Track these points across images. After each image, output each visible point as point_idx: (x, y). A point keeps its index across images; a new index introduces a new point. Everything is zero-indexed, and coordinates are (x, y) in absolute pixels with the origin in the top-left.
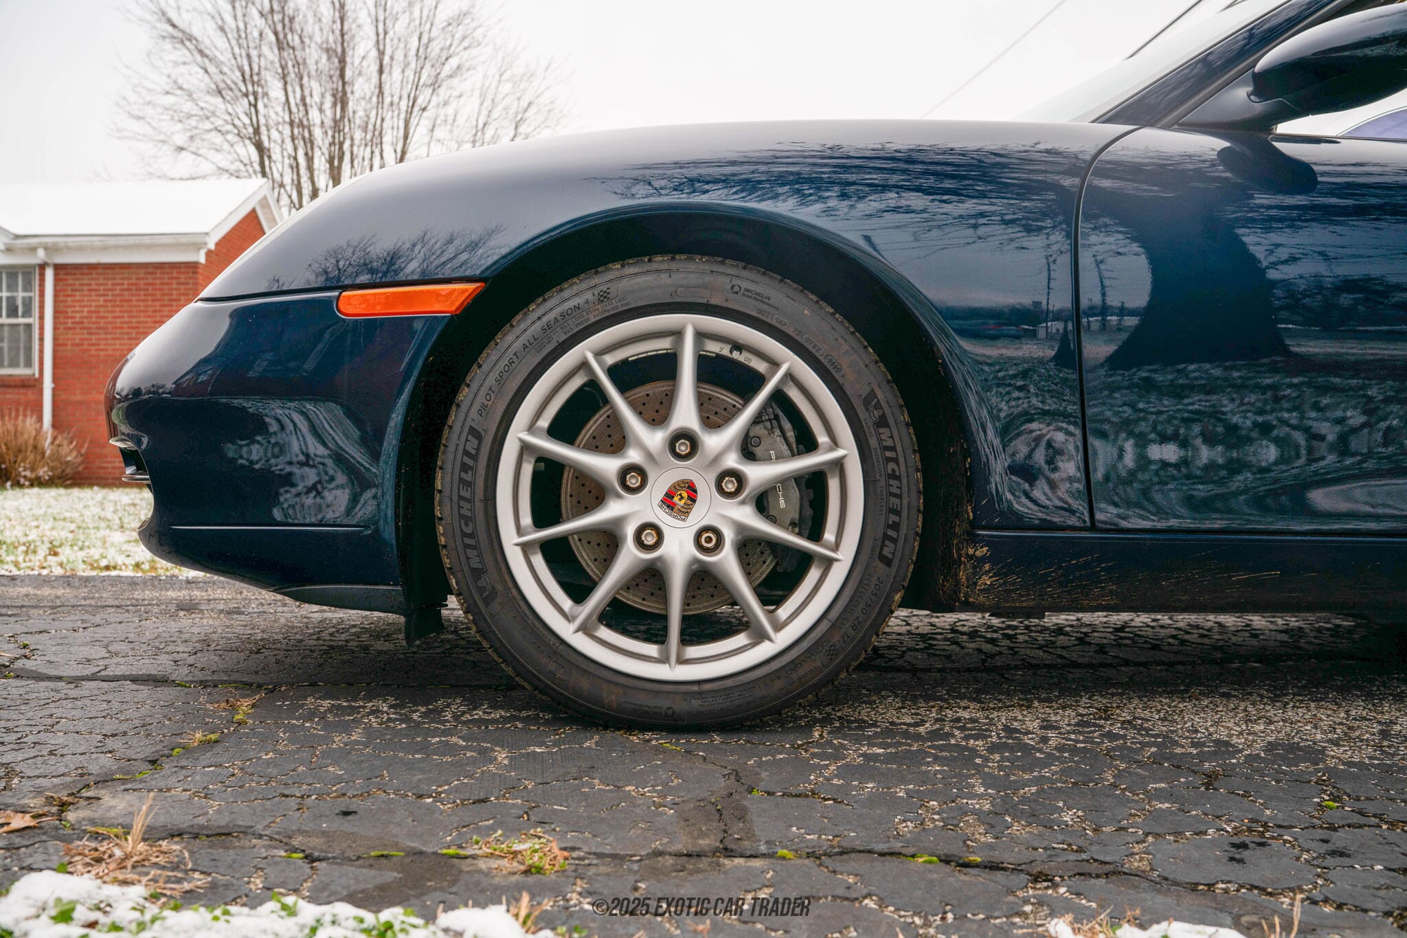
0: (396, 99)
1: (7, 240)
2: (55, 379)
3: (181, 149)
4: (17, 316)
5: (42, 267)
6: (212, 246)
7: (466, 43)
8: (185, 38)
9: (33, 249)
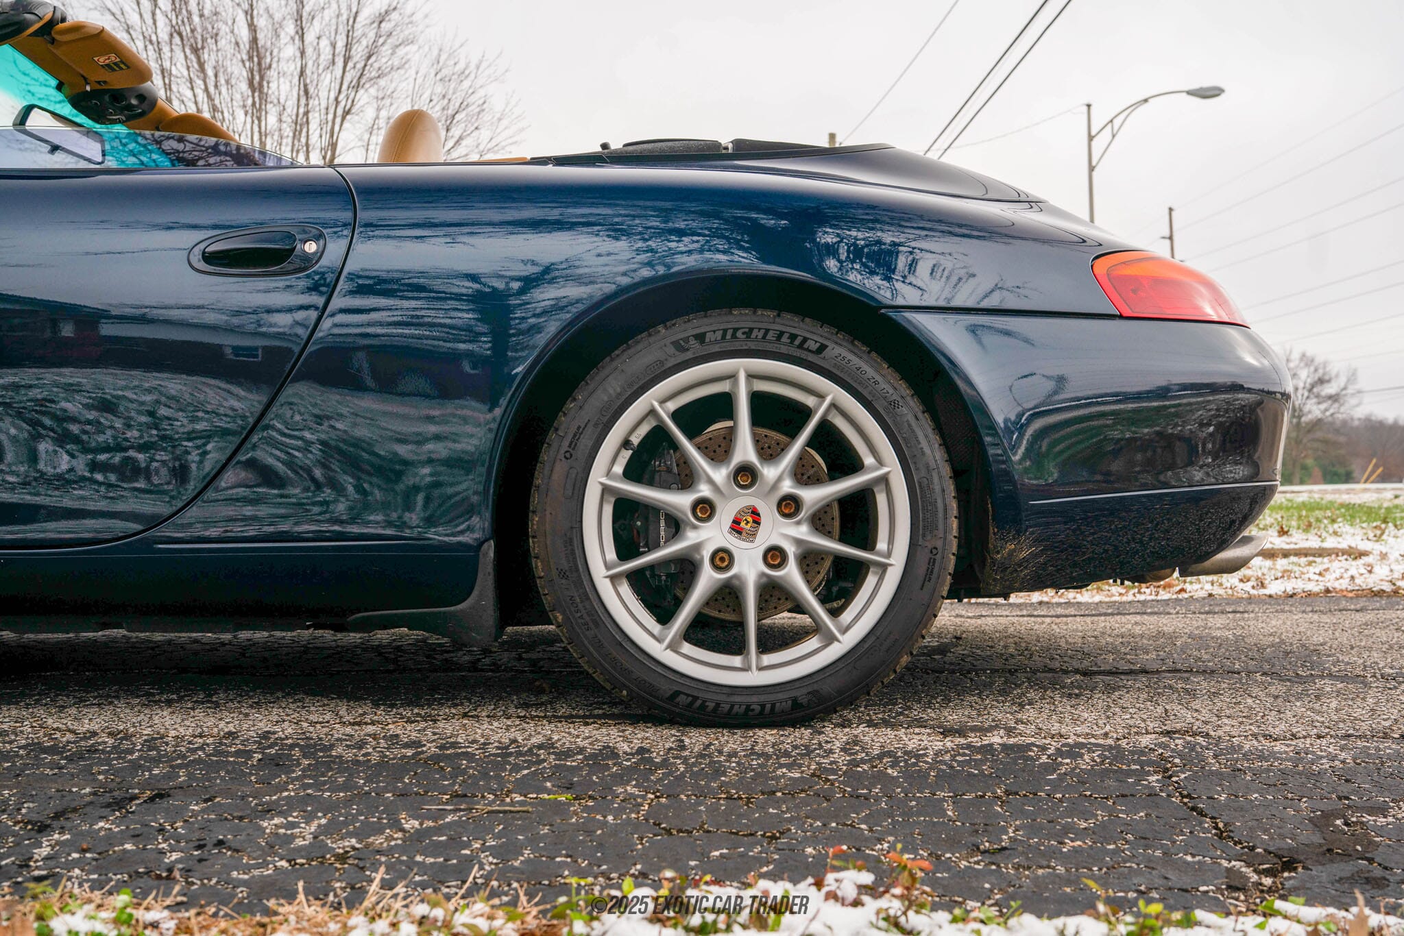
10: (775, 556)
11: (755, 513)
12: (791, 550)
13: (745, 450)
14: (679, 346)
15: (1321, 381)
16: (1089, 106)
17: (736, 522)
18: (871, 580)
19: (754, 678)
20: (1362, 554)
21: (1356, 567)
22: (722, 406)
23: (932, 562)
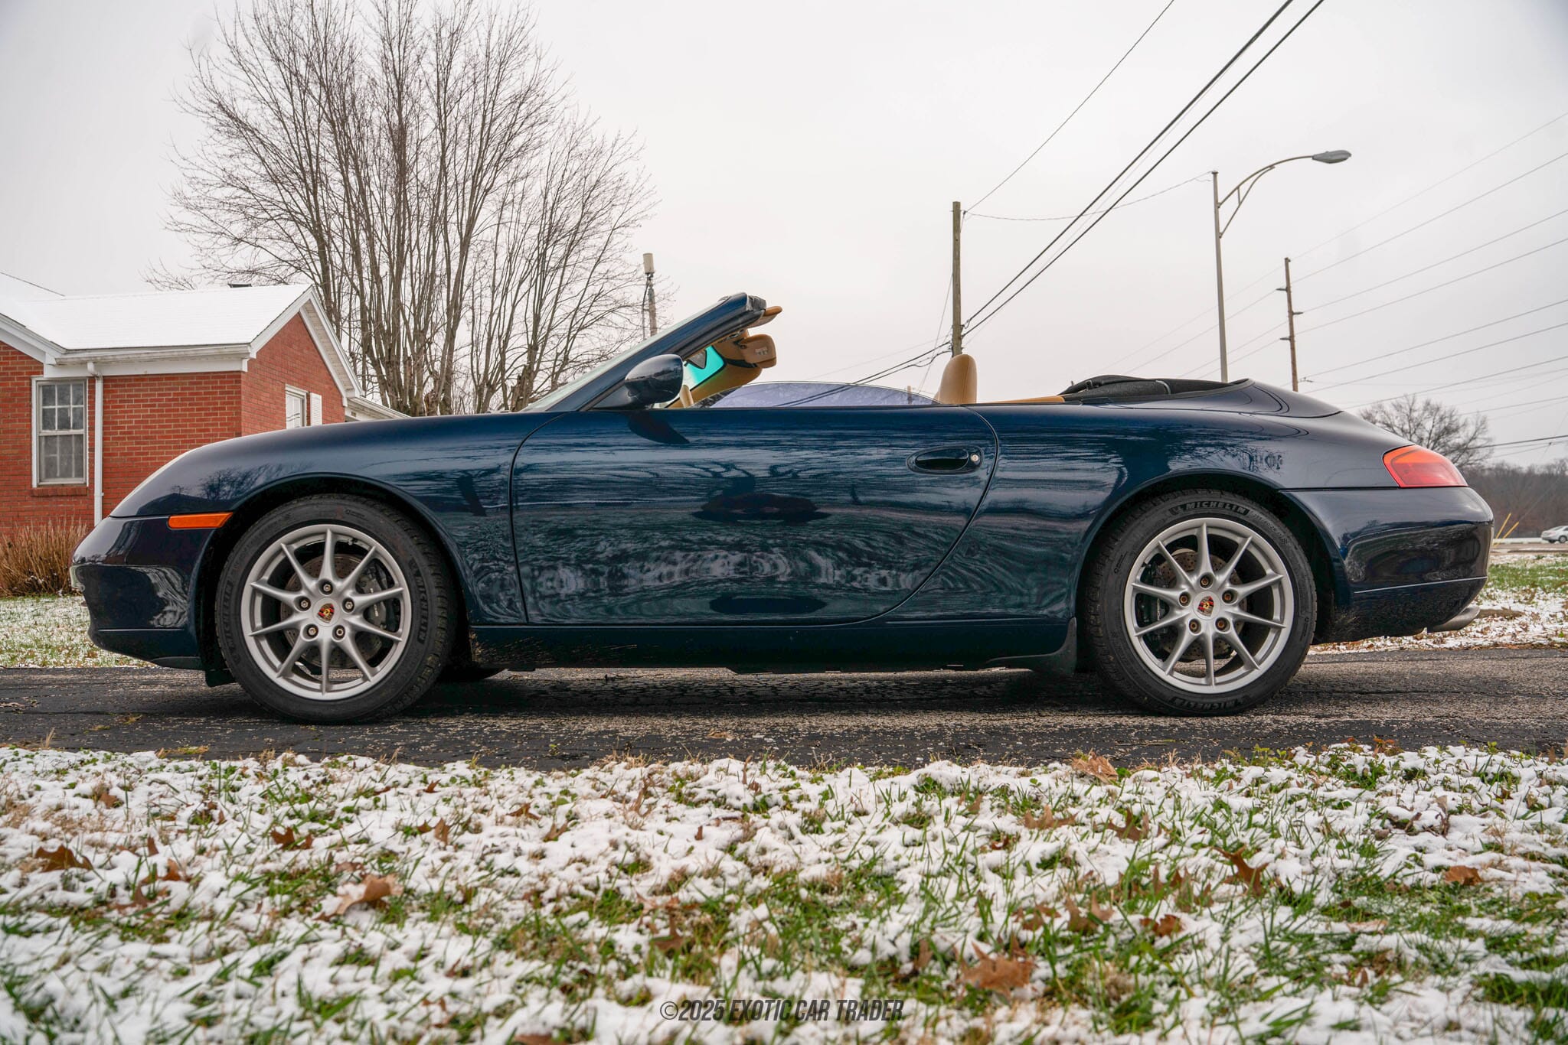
0: (460, 179)
1: (58, 356)
2: (105, 488)
3: (240, 240)
4: (68, 428)
5: (92, 379)
6: (254, 355)
7: (531, 121)
8: (239, 126)
9: (83, 364)
10: (1222, 623)
11: (1211, 600)
12: (1230, 620)
13: (1206, 567)
14: (1173, 511)
15: (1448, 431)
16: (1215, 174)
17: (1201, 605)
18: (1271, 636)
19: (1213, 690)
20: (1515, 615)
21: (1512, 627)
22: (1191, 542)
23: (1305, 625)
